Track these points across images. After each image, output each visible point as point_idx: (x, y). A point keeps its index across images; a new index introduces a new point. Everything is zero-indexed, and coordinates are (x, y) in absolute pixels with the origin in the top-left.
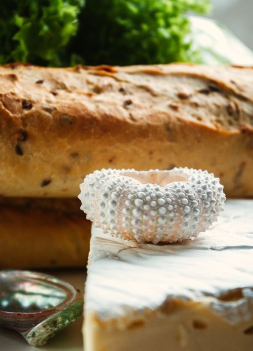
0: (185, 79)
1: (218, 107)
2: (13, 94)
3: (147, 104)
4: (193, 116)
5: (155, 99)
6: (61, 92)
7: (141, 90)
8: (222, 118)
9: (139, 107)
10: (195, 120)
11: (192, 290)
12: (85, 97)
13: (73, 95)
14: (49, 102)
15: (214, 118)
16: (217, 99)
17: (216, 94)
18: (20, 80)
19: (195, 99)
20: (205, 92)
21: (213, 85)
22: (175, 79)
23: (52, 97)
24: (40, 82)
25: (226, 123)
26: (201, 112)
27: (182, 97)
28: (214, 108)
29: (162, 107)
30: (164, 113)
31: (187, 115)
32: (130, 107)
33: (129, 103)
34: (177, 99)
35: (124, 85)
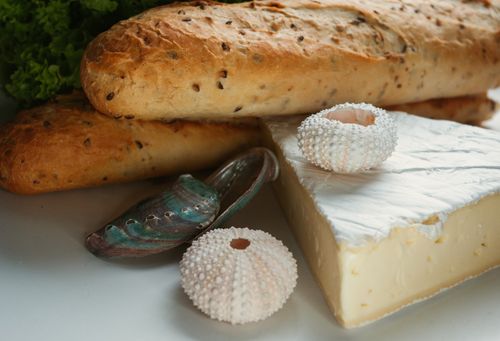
0: (339, 13)
1: (367, 37)
2: (213, 37)
3: (314, 39)
4: (350, 47)
5: (320, 34)
6: (247, 31)
7: (308, 25)
8: (371, 47)
9: (309, 42)
10: (351, 51)
12: (266, 35)
13: (257, 34)
14: (242, 43)
15: (365, 47)
16: (365, 29)
17: (364, 24)
18: (215, 22)
19: (349, 32)
20: (355, 23)
21: (362, 17)
22: (331, 12)
23: (243, 38)
24: (229, 23)
25: (374, 51)
26: (356, 43)
27: (340, 29)
28: (364, 37)
29: (326, 41)
30: (329, 47)
31: (345, 46)
32: (302, 42)
33: (301, 39)
34: (337, 33)
35: (294, 21)
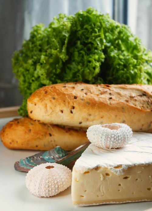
0: (134, 91)
1: (144, 101)
2: (72, 94)
3: (117, 99)
4: (133, 104)
5: (121, 97)
6: (89, 94)
7: (117, 94)
8: (144, 106)
9: (114, 100)
10: (134, 106)
11: (106, 164)
12: (96, 96)
13: (92, 95)
14: (83, 97)
15: (141, 105)
16: (145, 98)
17: (144, 96)
18: (76, 89)
19: (136, 98)
20: (141, 96)
21: (144, 93)
22: (131, 91)
23: (85, 95)
24: (83, 90)
25: (146, 107)
26: (137, 103)
27: (132, 97)
28: (142, 101)
29: (123, 101)
30: (122, 103)
31: (131, 104)
32: (111, 100)
33: (111, 98)
34: (129, 98)
35: (111, 92)
